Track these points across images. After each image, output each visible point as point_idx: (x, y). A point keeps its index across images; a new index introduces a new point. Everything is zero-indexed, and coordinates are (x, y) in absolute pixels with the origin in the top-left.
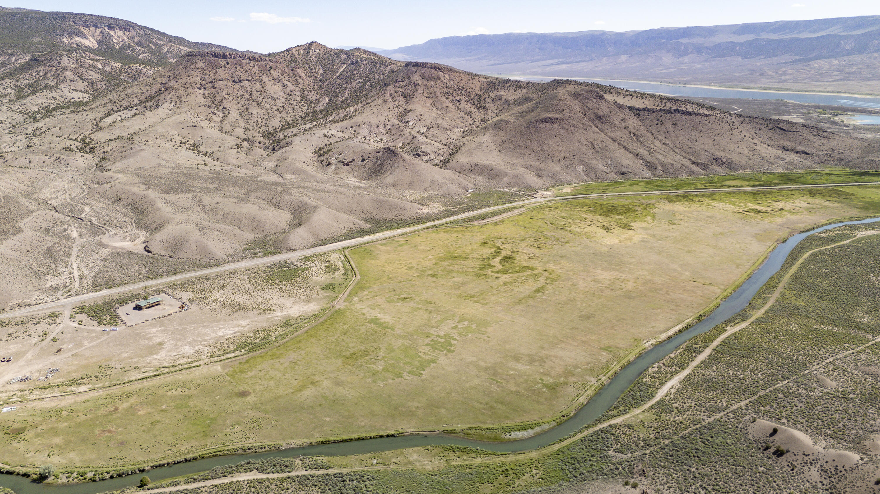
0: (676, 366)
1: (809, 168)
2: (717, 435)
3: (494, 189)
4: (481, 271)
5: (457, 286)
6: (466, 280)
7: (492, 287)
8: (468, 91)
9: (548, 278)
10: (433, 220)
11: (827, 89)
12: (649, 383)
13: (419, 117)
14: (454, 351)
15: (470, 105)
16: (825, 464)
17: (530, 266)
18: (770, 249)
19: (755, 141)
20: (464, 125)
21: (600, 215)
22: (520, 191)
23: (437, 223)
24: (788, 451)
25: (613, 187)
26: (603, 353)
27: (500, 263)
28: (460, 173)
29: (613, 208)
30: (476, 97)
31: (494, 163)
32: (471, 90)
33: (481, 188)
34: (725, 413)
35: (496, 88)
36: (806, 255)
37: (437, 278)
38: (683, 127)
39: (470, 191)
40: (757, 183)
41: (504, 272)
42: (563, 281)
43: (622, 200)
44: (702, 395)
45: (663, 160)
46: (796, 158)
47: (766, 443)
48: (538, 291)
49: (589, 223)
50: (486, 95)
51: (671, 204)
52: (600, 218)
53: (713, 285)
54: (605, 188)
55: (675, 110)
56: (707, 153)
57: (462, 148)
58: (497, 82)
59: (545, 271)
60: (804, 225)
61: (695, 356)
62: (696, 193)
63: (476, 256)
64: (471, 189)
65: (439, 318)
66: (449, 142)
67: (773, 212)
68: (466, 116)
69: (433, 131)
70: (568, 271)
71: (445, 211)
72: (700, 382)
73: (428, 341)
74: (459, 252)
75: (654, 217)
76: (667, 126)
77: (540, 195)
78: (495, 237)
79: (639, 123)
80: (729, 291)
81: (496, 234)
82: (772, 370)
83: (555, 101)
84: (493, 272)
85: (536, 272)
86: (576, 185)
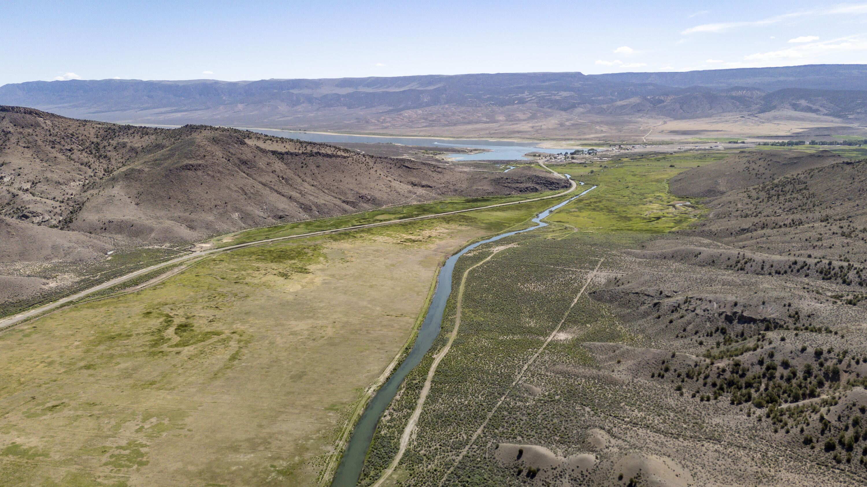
0: (406, 408)
1: (435, 199)
2: (472, 473)
3: (140, 248)
4: (154, 349)
5: (127, 374)
6: (137, 363)
7: (174, 366)
8: (80, 138)
9: (240, 341)
10: (68, 295)
11: (420, 134)
12: (388, 435)
13: (18, 171)
14: (148, 462)
15: (86, 155)
16: (572, 473)
17: (214, 330)
18: (437, 273)
19: (389, 179)
20: (83, 177)
21: (272, 262)
22: (174, 246)
23: (74, 297)
24: (538, 470)
25: (275, 232)
26: (331, 414)
27: (176, 333)
28: (91, 233)
29: (283, 253)
30: (93, 145)
31: (134, 218)
32: (83, 137)
33: (123, 248)
34: (469, 446)
35: (117, 134)
36: (466, 274)
37: (95, 369)
38: (327, 169)
39: (109, 253)
40: (402, 216)
41: (185, 344)
42: (258, 341)
43: (289, 244)
44: (442, 433)
45: (316, 201)
46: (424, 191)
47: (517, 468)
48: (233, 358)
49: (264, 272)
50: (105, 143)
51: (337, 243)
52: (274, 265)
53: (405, 316)
54: (267, 233)
55: (316, 153)
56: (353, 192)
57: (87, 204)
58: (117, 128)
59: (234, 333)
60: (452, 248)
61: (419, 393)
62: (355, 230)
63: (141, 330)
64: (110, 251)
65: (113, 422)
66: (66, 199)
67: (424, 240)
68: (83, 167)
69: (40, 187)
70: (259, 329)
71: (82, 281)
72: (435, 420)
73: (105, 458)
74: (116, 330)
75: (326, 258)
76: (312, 168)
77: (198, 249)
78: (159, 304)
79: (285, 167)
80: (420, 318)
81: (160, 300)
82: (487, 389)
83: (193, 147)
84: (171, 346)
85: (223, 336)
86: (236, 233)
